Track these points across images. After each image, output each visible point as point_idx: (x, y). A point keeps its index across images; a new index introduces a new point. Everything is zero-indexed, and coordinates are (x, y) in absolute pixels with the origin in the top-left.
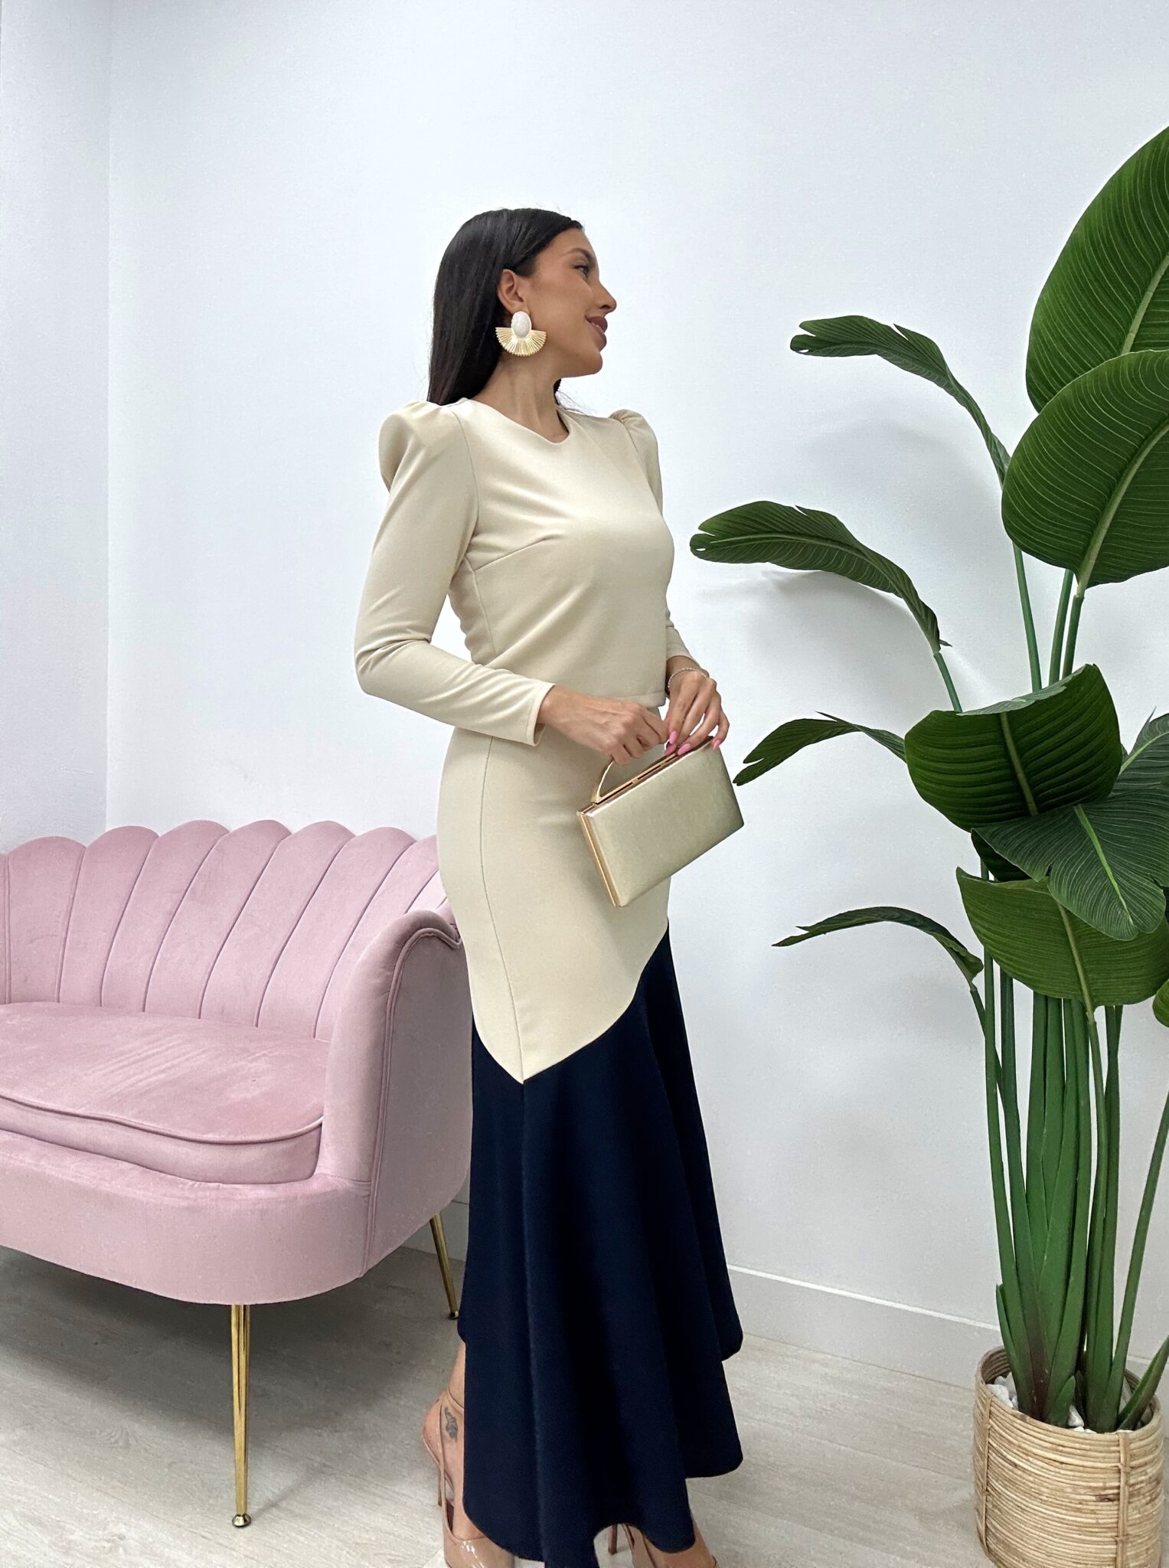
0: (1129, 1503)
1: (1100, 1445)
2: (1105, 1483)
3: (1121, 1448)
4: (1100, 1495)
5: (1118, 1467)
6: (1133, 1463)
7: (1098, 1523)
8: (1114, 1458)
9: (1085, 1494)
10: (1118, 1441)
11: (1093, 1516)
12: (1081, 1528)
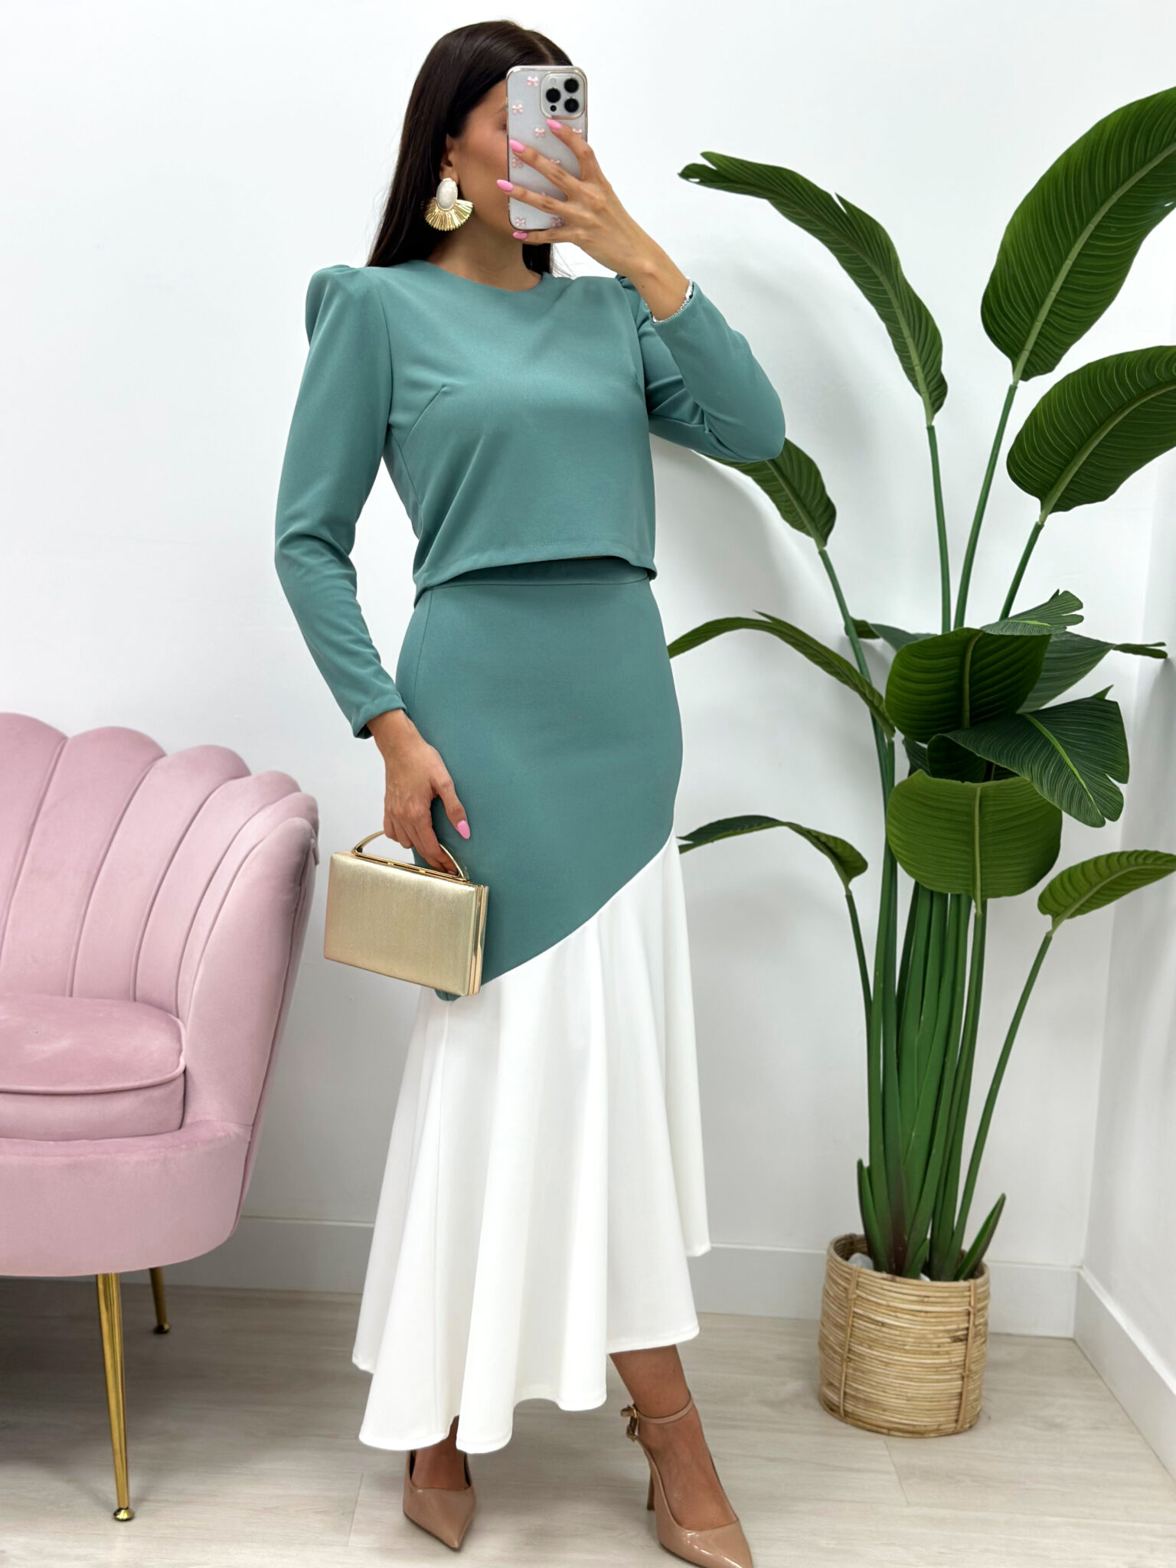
0: (974, 1342)
1: (958, 1292)
2: (958, 1324)
3: (972, 1293)
4: (954, 1337)
5: (967, 1309)
6: (980, 1306)
7: (951, 1363)
8: (964, 1302)
9: (943, 1338)
10: (970, 1287)
11: (947, 1356)
12: (937, 1369)
